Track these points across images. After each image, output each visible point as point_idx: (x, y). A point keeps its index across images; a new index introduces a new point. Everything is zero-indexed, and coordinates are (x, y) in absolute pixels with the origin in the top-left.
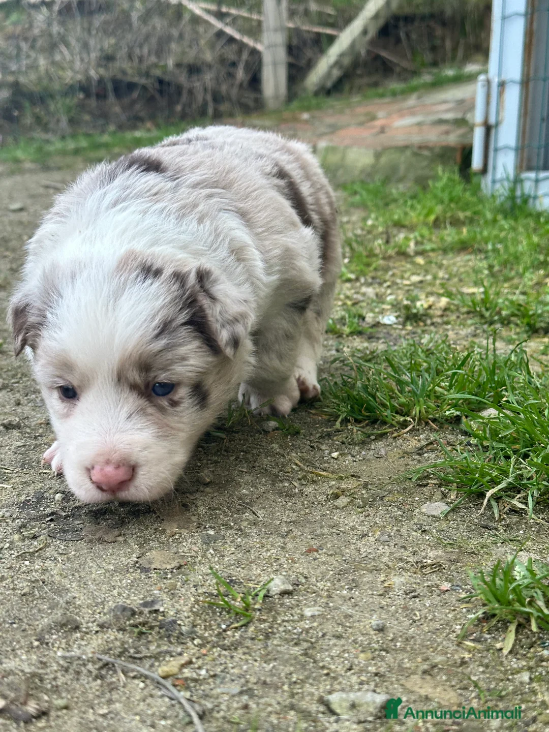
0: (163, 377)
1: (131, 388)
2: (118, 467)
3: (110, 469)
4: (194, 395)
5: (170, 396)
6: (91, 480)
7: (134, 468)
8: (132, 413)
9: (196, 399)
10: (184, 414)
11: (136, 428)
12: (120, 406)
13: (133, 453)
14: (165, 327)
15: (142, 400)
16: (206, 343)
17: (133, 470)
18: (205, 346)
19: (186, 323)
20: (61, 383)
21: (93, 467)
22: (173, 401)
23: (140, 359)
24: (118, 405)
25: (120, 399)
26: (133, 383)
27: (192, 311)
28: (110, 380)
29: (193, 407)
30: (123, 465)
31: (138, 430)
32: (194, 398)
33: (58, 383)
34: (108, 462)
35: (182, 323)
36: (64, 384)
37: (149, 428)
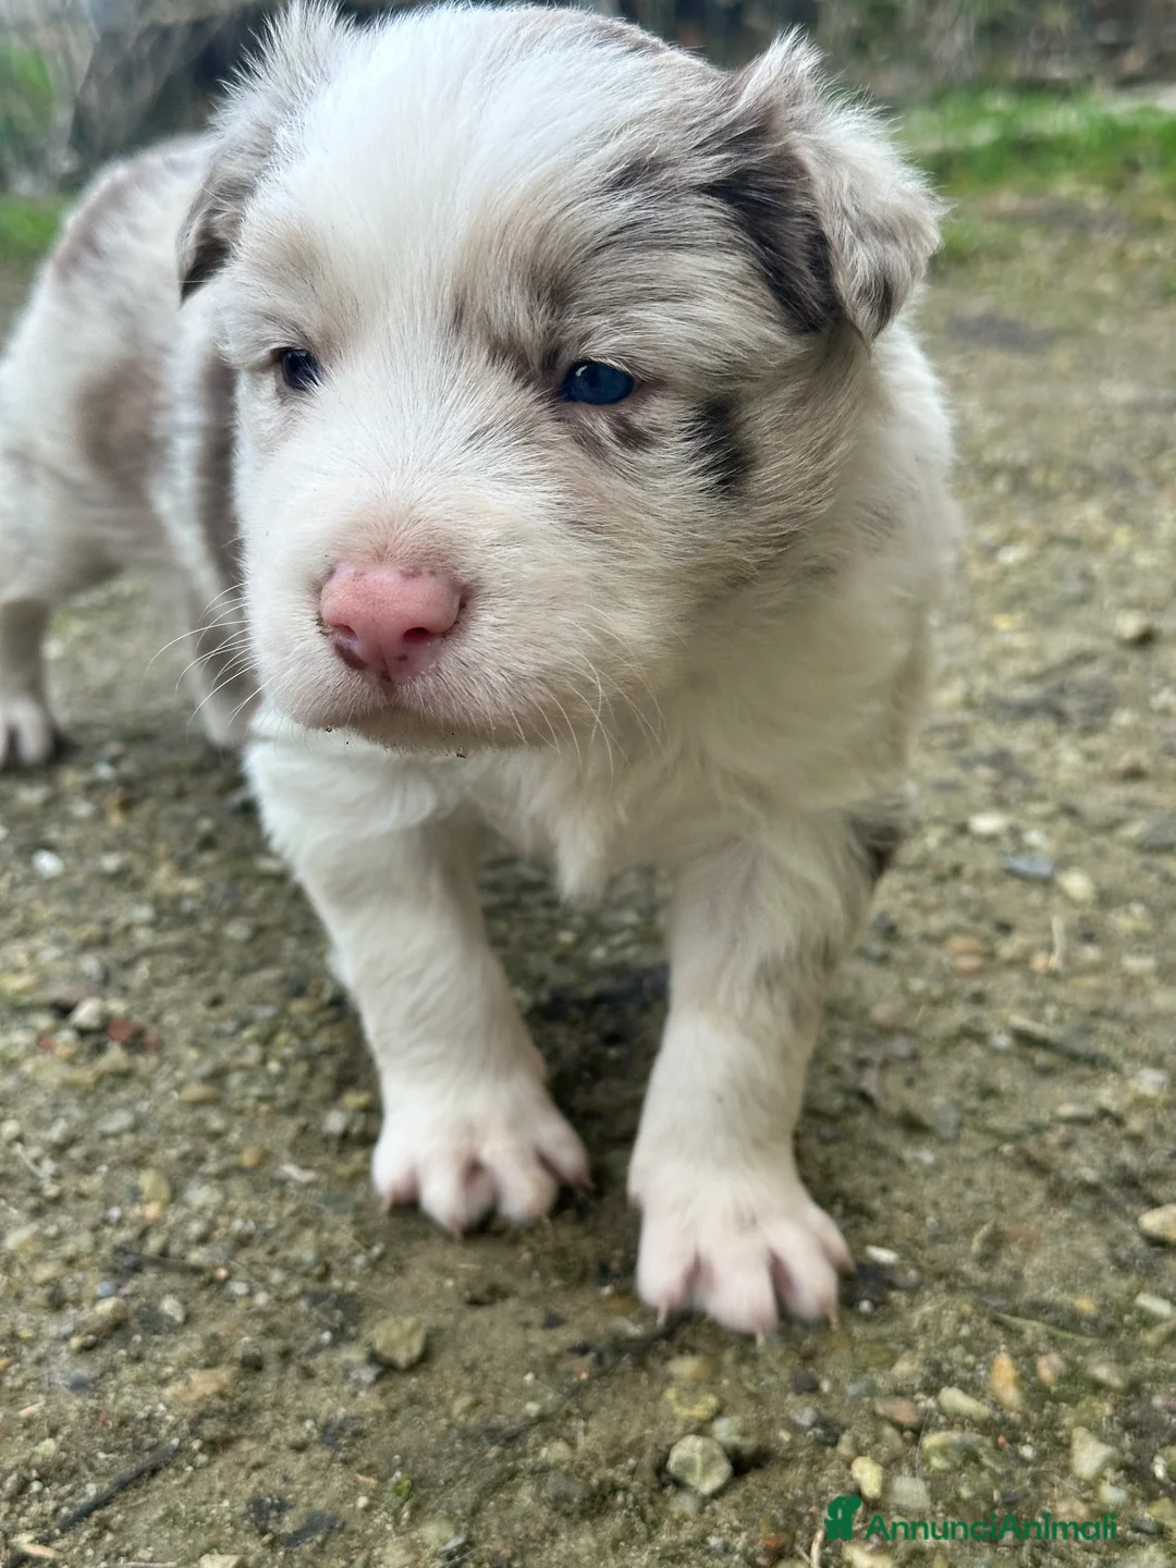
0: (605, 344)
1: (493, 356)
2: (412, 574)
3: (385, 579)
4: (704, 432)
5: (623, 409)
6: (320, 622)
7: (465, 597)
8: (488, 428)
9: (707, 450)
10: (659, 484)
11: (492, 471)
12: (449, 402)
13: (471, 540)
14: (635, 173)
15: (528, 397)
16: (765, 278)
17: (463, 606)
18: (761, 288)
19: (710, 189)
20: (279, 339)
21: (331, 573)
22: (629, 427)
23: (536, 252)
24: (444, 399)
25: (454, 380)
26: (504, 336)
27: (746, 161)
28: (429, 313)
29: (695, 473)
30: (433, 573)
31: (498, 476)
32: (703, 443)
33: (268, 343)
34: (380, 556)
35: (697, 182)
36: (284, 345)
37: (538, 482)
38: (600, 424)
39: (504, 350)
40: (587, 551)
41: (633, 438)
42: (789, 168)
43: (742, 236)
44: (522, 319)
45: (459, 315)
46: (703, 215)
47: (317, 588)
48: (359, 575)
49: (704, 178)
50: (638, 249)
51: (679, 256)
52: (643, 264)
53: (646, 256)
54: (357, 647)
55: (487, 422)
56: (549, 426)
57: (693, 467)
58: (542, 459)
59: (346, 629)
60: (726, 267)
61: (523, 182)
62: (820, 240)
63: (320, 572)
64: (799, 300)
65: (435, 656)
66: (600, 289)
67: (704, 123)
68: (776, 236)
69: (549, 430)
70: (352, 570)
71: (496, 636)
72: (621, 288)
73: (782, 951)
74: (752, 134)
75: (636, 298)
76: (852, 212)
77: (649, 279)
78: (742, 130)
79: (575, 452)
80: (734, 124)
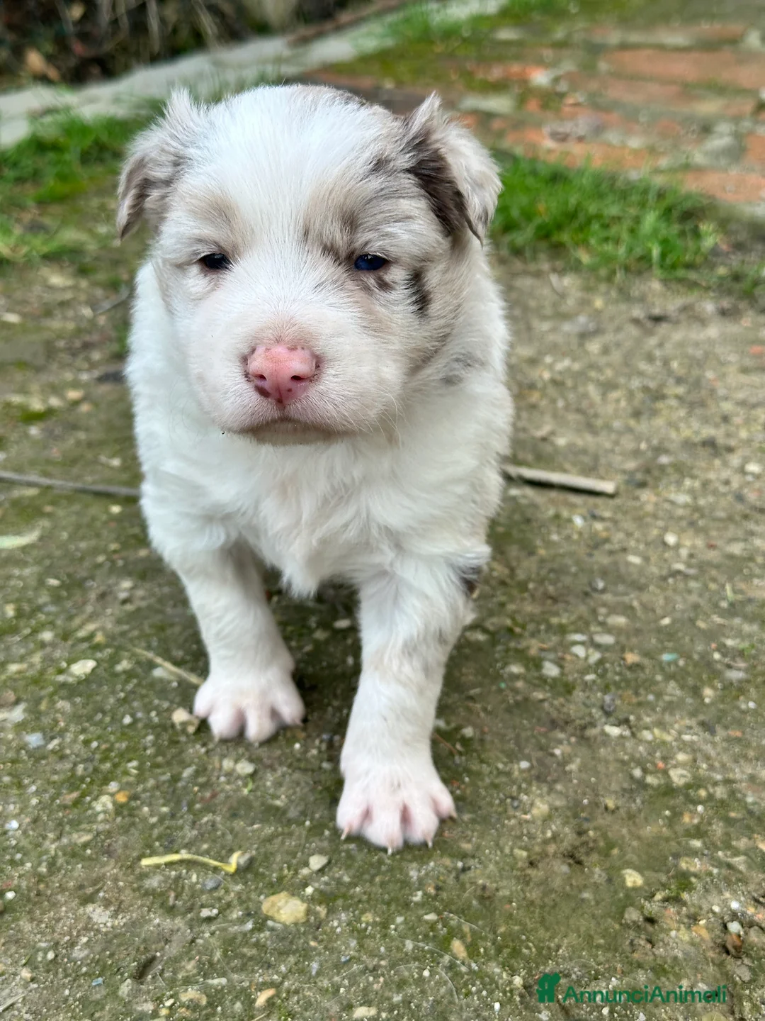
0: (376, 246)
1: (323, 252)
2: (293, 349)
3: (281, 352)
4: (413, 286)
5: (380, 273)
6: (247, 375)
7: (319, 362)
8: (323, 283)
9: (414, 294)
10: (395, 308)
11: (327, 302)
12: (303, 272)
13: (321, 334)
14: (380, 165)
15: (340, 270)
16: (434, 211)
17: (318, 367)
18: (432, 215)
19: (408, 171)
20: (205, 251)
21: (253, 350)
22: (383, 281)
23: (344, 204)
24: (301, 271)
25: (305, 262)
26: (329, 244)
27: (421, 155)
28: (292, 233)
29: (409, 304)
30: (303, 348)
31: (331, 305)
32: (412, 290)
33: (199, 253)
34: (278, 340)
35: (404, 168)
36: (209, 253)
37: (350, 307)
38: (371, 280)
39: (329, 250)
40: (370, 340)
41: (384, 286)
42: (438, 157)
43: (423, 192)
44: (338, 236)
45: (306, 234)
46: (408, 182)
47: (245, 360)
48: (268, 350)
49: (407, 166)
50: (385, 199)
51: (402, 200)
52: (386, 205)
53: (389, 201)
54: (266, 385)
55: (323, 279)
56: (350, 282)
57: (409, 301)
58: (349, 296)
59: (262, 377)
60: (419, 205)
61: (336, 171)
62: (458, 194)
63: (246, 351)
64: (449, 221)
65: (305, 389)
66: (370, 219)
67: (401, 139)
68: (438, 193)
69: (350, 285)
70: (264, 348)
71: (336, 380)
72: (380, 217)
73: (415, 634)
74: (420, 143)
75: (387, 221)
76: (469, 180)
77: (389, 211)
78: (417, 141)
79: (362, 294)
80: (414, 138)
